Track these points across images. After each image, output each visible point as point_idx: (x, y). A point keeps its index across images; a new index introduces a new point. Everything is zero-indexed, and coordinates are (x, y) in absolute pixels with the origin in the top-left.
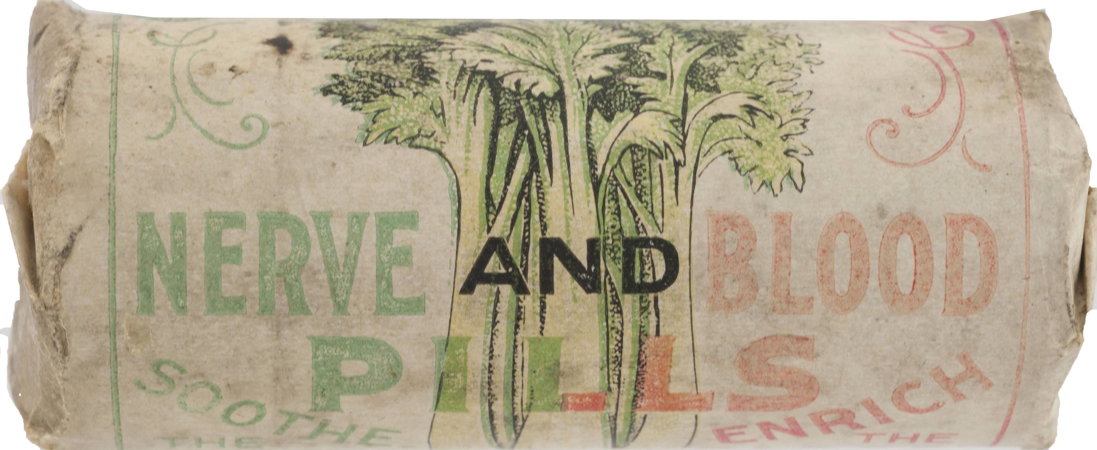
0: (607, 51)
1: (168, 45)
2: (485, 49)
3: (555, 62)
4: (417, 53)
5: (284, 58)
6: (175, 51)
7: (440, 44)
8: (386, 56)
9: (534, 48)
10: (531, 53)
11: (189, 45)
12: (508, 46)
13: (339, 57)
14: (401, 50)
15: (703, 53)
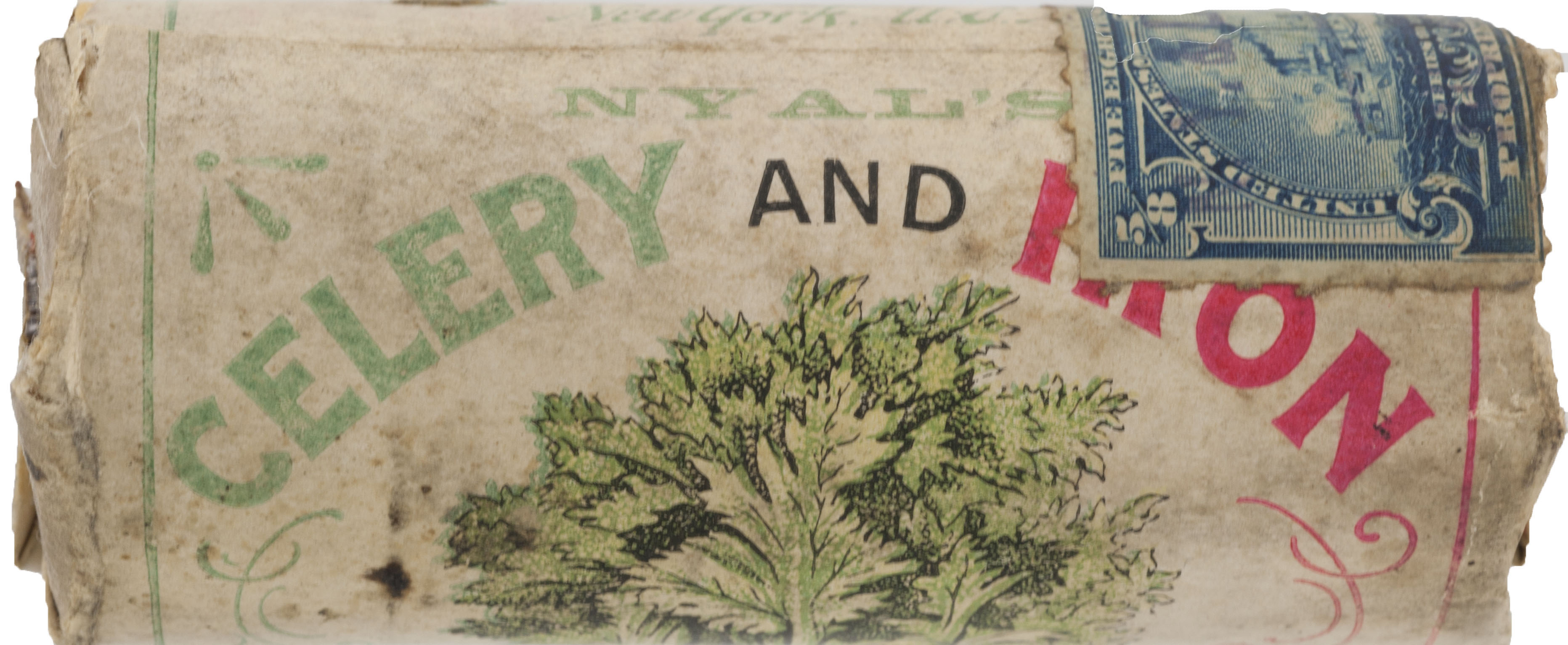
0: (865, 588)
1: (228, 578)
2: (688, 588)
3: (786, 605)
4: (589, 595)
5: (397, 603)
6: (240, 588)
7: (626, 578)
8: (545, 599)
9: (760, 585)
10: (754, 592)
11: (259, 579)
12: (722, 582)
13: (477, 601)
14: (567, 591)
15: (1004, 589)
